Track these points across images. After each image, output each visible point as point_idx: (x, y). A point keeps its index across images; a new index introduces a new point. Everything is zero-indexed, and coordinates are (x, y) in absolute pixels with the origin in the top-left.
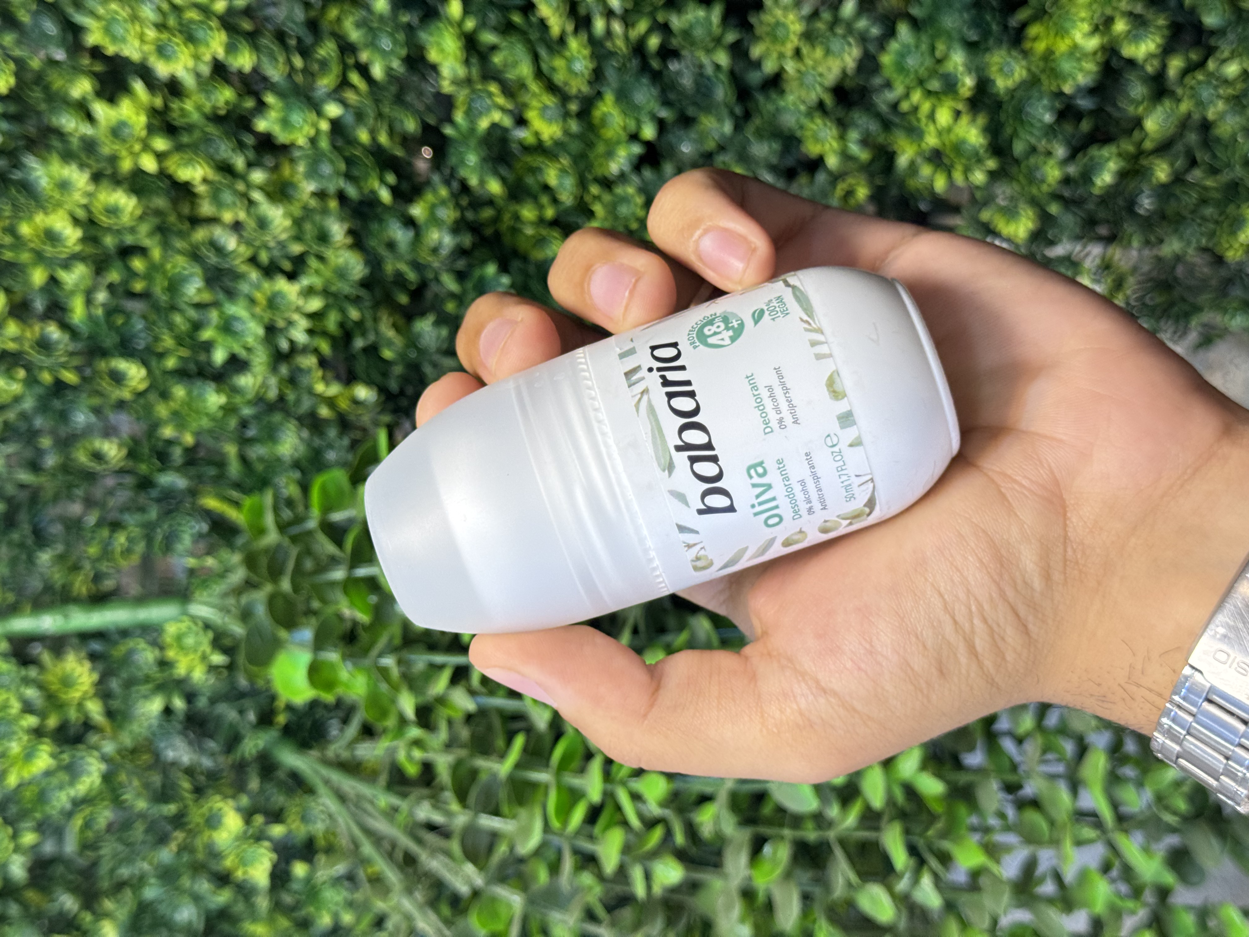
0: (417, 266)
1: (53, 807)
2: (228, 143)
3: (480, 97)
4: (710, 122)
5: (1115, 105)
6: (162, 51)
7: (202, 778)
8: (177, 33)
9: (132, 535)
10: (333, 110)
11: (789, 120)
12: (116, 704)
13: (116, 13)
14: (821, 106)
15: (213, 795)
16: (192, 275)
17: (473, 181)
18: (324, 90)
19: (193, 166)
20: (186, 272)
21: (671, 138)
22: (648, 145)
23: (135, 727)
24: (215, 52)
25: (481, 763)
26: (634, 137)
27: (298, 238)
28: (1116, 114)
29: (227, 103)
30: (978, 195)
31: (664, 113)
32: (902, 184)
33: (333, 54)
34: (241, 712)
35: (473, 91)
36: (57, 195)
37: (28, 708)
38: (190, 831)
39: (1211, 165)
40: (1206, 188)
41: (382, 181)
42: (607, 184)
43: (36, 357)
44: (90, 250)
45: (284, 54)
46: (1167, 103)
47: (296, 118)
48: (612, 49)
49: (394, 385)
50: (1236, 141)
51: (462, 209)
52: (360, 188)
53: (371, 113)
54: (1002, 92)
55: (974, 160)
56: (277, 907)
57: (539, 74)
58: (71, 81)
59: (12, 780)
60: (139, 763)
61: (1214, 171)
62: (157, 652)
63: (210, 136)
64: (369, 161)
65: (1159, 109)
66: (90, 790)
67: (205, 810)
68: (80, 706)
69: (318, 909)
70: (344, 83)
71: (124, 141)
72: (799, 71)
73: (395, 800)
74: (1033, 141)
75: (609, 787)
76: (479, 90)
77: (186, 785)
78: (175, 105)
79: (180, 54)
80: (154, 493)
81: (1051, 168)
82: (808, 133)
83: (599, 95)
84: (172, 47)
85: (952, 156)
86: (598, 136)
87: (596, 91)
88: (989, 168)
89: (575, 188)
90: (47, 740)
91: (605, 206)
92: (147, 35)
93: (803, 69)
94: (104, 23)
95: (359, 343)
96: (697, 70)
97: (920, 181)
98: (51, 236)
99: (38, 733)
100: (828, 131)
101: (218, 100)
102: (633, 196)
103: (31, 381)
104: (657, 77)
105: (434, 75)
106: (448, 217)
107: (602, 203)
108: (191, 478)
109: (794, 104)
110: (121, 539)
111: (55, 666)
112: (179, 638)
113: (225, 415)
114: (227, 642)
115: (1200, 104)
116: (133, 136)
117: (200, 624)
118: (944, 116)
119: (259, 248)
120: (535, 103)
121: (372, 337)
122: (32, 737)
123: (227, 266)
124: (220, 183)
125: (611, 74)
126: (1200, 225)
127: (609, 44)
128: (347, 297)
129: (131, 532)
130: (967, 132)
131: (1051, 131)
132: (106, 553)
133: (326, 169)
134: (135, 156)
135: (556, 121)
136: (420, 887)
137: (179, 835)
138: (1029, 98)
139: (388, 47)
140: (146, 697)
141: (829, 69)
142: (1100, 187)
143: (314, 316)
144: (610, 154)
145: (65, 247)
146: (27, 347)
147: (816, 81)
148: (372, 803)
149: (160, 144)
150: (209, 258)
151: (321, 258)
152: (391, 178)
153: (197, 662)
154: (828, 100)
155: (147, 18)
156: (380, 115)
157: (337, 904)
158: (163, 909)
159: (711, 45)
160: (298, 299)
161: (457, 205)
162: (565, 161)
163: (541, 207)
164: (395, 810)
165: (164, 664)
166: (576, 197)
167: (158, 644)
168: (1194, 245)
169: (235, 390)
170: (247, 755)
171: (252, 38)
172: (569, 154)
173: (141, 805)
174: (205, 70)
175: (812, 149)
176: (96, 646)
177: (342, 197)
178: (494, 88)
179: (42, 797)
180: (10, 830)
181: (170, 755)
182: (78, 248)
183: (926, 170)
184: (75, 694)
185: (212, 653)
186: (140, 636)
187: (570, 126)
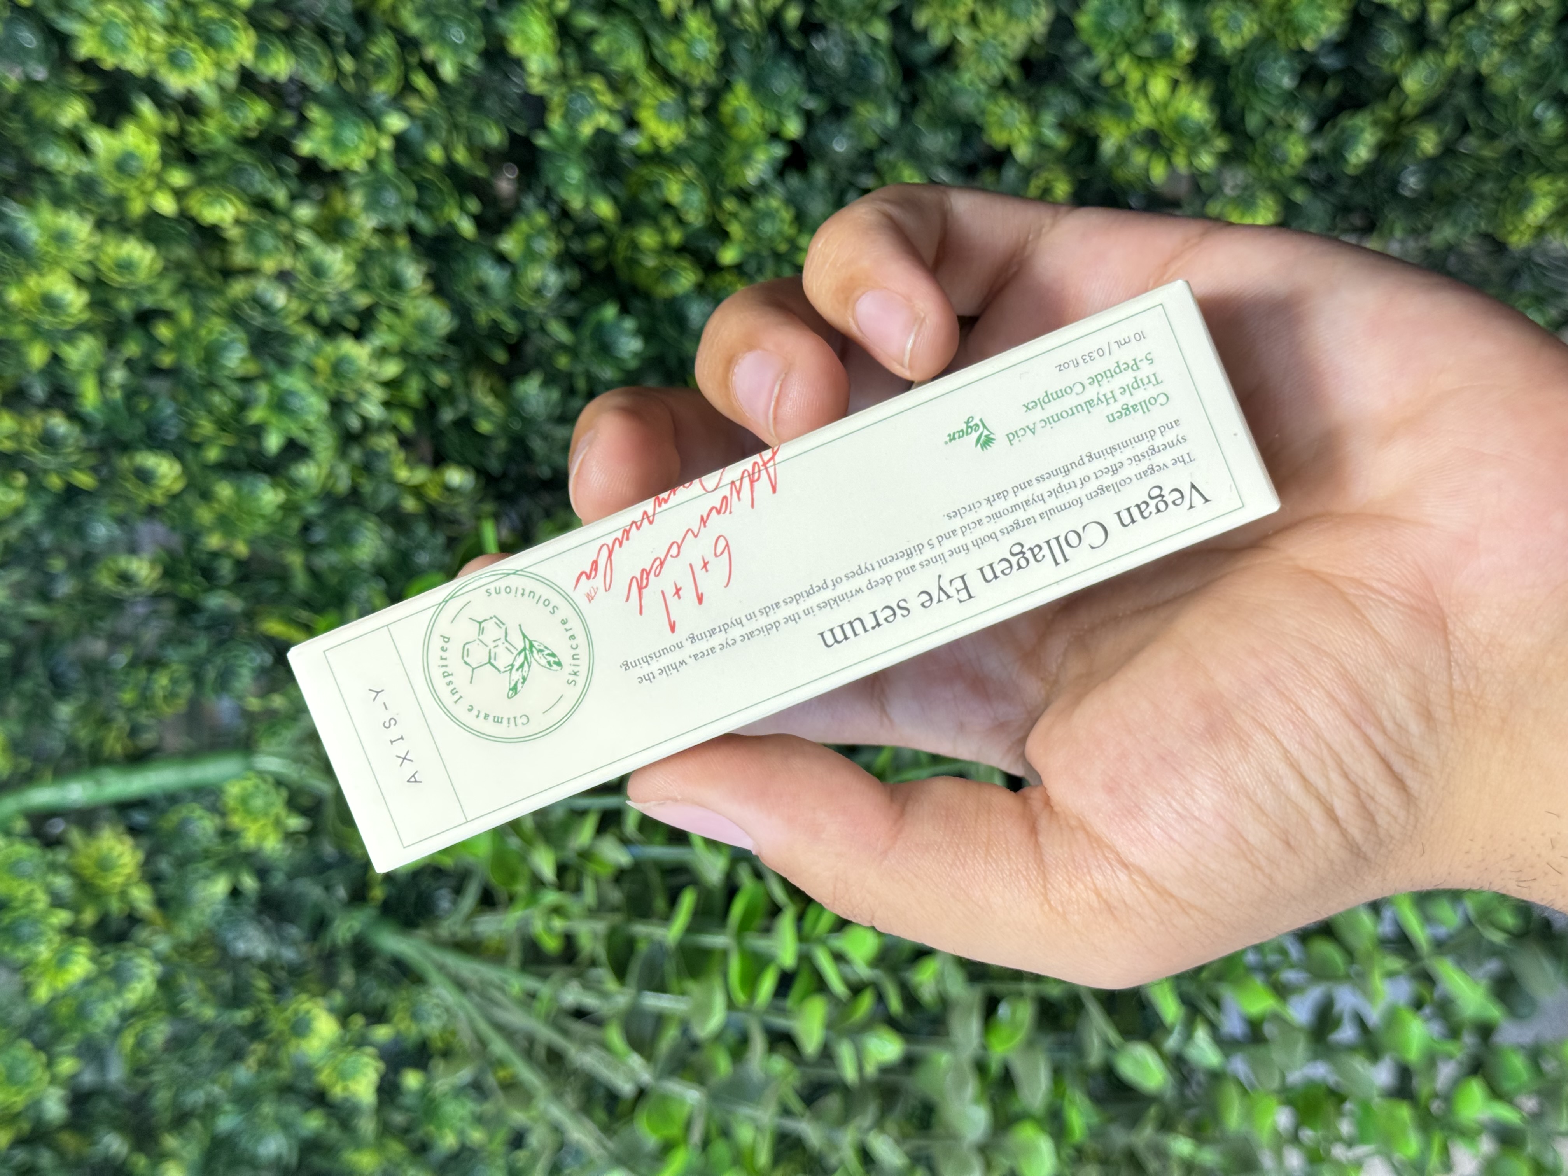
0: (517, 313)
1: (96, 1024)
2: (264, 173)
3: (581, 96)
4: (868, 112)
5: (1364, 61)
6: (175, 60)
7: (283, 975)
8: (192, 35)
9: (176, 675)
10: (396, 122)
11: (966, 104)
12: (168, 889)
13: (114, 15)
14: (1005, 84)
15: (295, 995)
16: (232, 341)
17: (576, 203)
18: (383, 98)
19: (223, 206)
20: (225, 339)
21: (820, 134)
22: (793, 145)
23: (196, 916)
24: (242, 58)
25: (640, 929)
26: (775, 136)
27: (364, 286)
28: (1368, 73)
29: (259, 121)
30: (1204, 183)
31: (812, 104)
32: (1108, 176)
33: (390, 52)
34: (328, 888)
35: (571, 89)
36: (53, 250)
37: (57, 902)
38: (270, 1042)
39: (1487, 130)
40: (1481, 160)
41: (463, 208)
42: (745, 196)
43: (39, 458)
44: (100, 318)
45: (330, 55)
46: (1430, 57)
47: (350, 134)
48: (742, 28)
49: (494, 465)
50: (1517, 98)
51: (567, 239)
52: (435, 220)
53: (443, 125)
54: (1228, 53)
55: (1199, 139)
56: (385, 1129)
57: (653, 63)
58: (58, 105)
59: (43, 993)
60: (201, 960)
61: (1491, 136)
62: (218, 821)
63: (240, 165)
64: (445, 185)
65: (1421, 64)
66: (143, 999)
67: (289, 1013)
68: (123, 894)
69: (440, 1127)
70: (407, 88)
71: (132, 176)
72: (976, 42)
73: (531, 983)
74: (1268, 111)
75: (805, 947)
76: (579, 88)
77: (262, 984)
78: (193, 128)
79: (197, 62)
80: (201, 620)
81: (1294, 145)
82: (992, 119)
83: (727, 86)
84: (188, 55)
85: (1172, 135)
86: (730, 138)
87: (724, 81)
88: (1218, 150)
89: (704, 205)
90: (83, 939)
91: (743, 224)
92: (154, 41)
93: (981, 38)
94: (98, 29)
95: (447, 415)
96: (850, 48)
97: (1132, 171)
98: (50, 303)
99: (72, 932)
100: (1016, 114)
101: (246, 118)
102: (777, 211)
103: (35, 487)
104: (800, 58)
105: (518, 70)
106: (549, 249)
107: (740, 222)
108: (245, 599)
109: (972, 83)
110: (162, 680)
111: (87, 845)
112: (244, 800)
113: (285, 517)
114: (305, 801)
115: (1471, 54)
116: (144, 171)
117: (270, 779)
118: (1158, 88)
119: (316, 302)
120: (648, 101)
121: (463, 407)
122: (65, 936)
123: (275, 328)
124: (258, 223)
125: (742, 58)
126: (1477, 206)
127: (736, 21)
128: (430, 358)
129: (173, 672)
130: (1189, 106)
131: (1291, 99)
132: (145, 700)
133: (391, 198)
134: (148, 195)
135: (677, 121)
136: (568, 1089)
137: (258, 1049)
138: (1263, 58)
139: (461, 38)
140: (206, 877)
141: (1013, 37)
142: (1355, 166)
143: (391, 385)
144: (746, 158)
145: (69, 315)
146: (28, 446)
147: (997, 53)
148: (502, 990)
149: (179, 178)
150: (252, 318)
151: (396, 311)
152: (474, 205)
153: (269, 829)
154: (1014, 75)
155: (154, 19)
156: (455, 127)
157: (462, 1119)
158: (244, 1141)
159: (867, 15)
160: (369, 365)
161: (560, 234)
162: (690, 171)
163: (662, 231)
164: (532, 996)
165: (227, 834)
166: (707, 217)
167: (217, 809)
168: (1471, 230)
169: (294, 484)
170: (340, 941)
171: (288, 37)
172: (696, 162)
173: (208, 1013)
174: (231, 81)
175: (998, 137)
176: (140, 818)
177: (412, 231)
178: (597, 84)
179: (81, 1013)
180: (43, 1057)
181: (241, 947)
182: (85, 316)
183: (1139, 157)
184: (116, 880)
185: (288, 816)
186: (194, 800)
187: (695, 128)
